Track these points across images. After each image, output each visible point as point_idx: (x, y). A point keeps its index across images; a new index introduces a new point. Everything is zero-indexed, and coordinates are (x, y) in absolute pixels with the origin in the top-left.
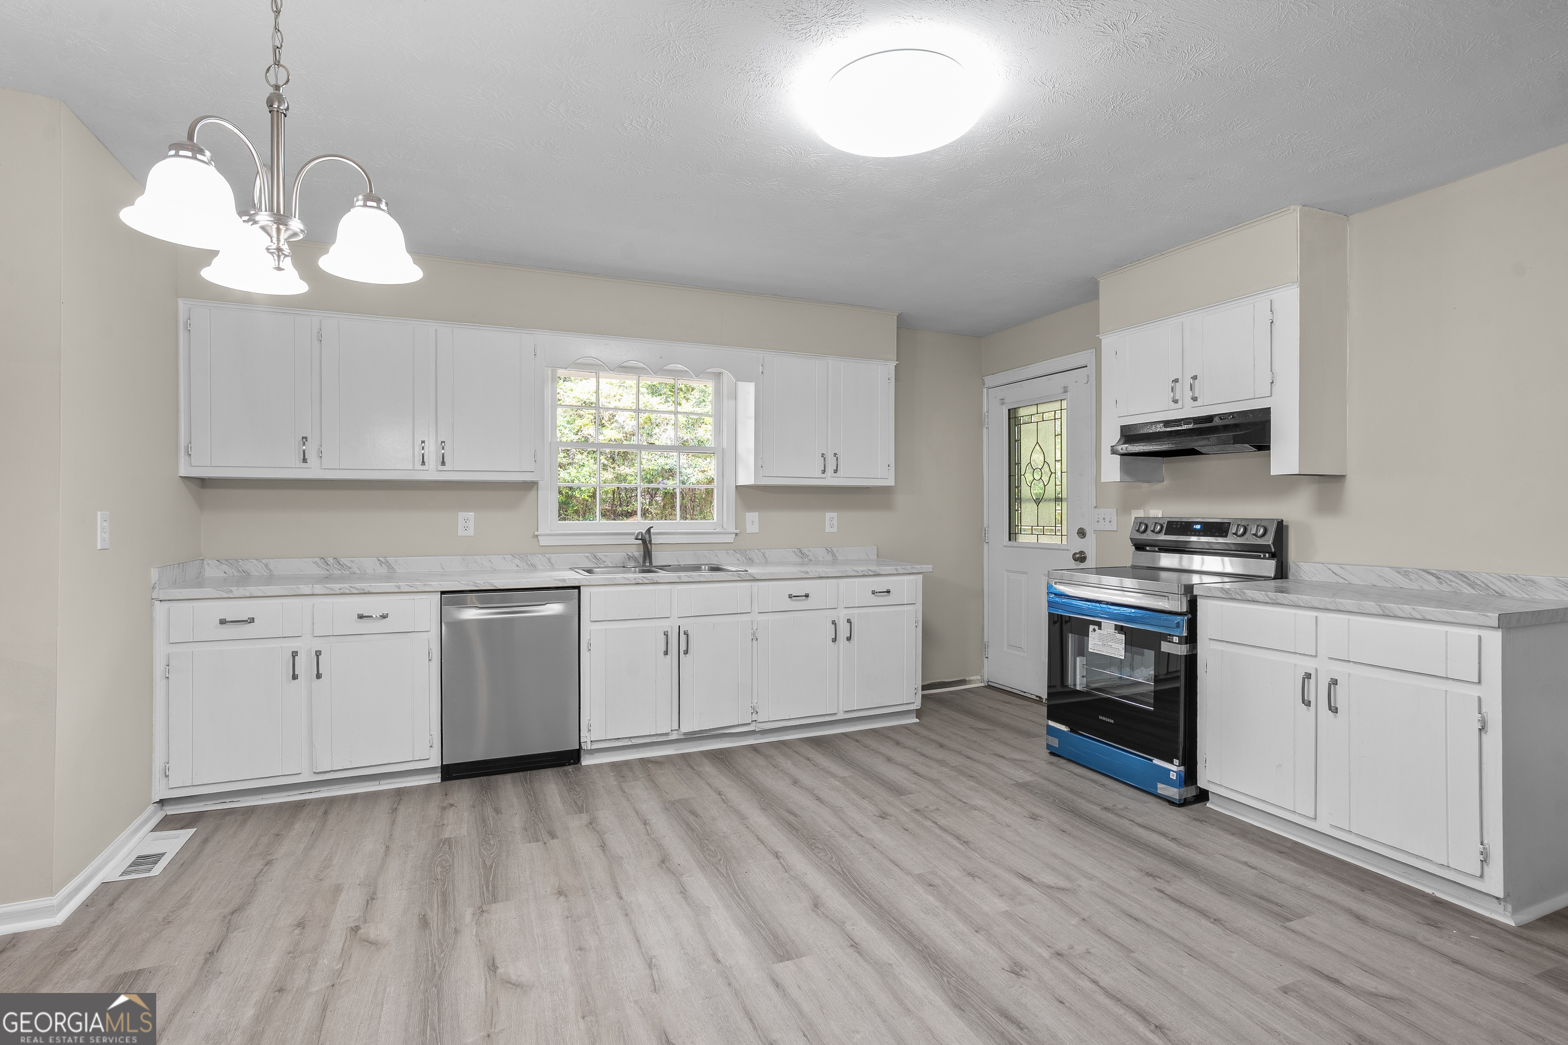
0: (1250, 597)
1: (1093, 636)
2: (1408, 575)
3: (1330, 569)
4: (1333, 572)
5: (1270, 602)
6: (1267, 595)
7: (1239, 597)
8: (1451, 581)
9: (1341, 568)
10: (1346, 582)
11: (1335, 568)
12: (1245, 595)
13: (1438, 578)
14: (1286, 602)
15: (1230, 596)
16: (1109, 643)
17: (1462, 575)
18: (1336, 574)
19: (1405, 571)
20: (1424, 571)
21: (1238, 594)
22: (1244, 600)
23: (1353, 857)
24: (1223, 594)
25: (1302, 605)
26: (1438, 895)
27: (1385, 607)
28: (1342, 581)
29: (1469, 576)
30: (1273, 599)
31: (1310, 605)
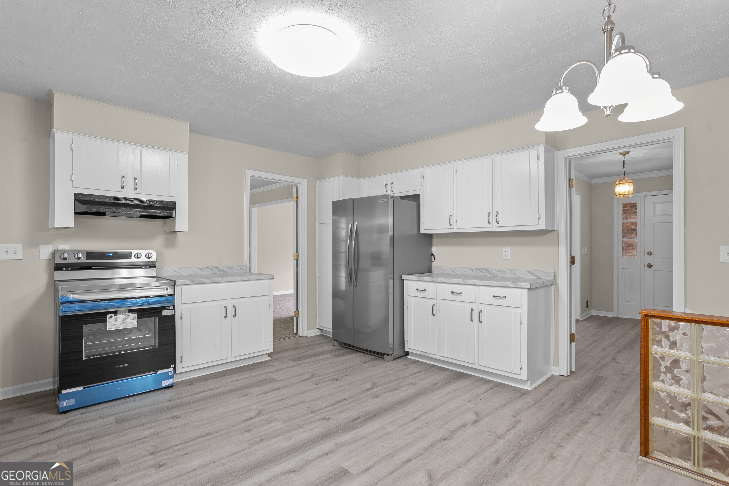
0: (203, 282)
1: (110, 321)
2: (202, 269)
3: (174, 270)
4: (175, 271)
5: (212, 282)
6: (210, 280)
7: (199, 283)
8: (214, 270)
9: (179, 269)
10: (180, 275)
11: (176, 270)
12: (201, 281)
13: (210, 269)
14: (218, 281)
15: (194, 283)
16: (124, 321)
17: (217, 267)
18: (176, 272)
19: (201, 268)
20: (206, 267)
21: (198, 281)
22: (201, 283)
23: (232, 366)
24: (191, 282)
25: (224, 281)
26: (256, 362)
27: (249, 277)
28: (179, 274)
29: (218, 268)
30: (213, 281)
31: (227, 281)
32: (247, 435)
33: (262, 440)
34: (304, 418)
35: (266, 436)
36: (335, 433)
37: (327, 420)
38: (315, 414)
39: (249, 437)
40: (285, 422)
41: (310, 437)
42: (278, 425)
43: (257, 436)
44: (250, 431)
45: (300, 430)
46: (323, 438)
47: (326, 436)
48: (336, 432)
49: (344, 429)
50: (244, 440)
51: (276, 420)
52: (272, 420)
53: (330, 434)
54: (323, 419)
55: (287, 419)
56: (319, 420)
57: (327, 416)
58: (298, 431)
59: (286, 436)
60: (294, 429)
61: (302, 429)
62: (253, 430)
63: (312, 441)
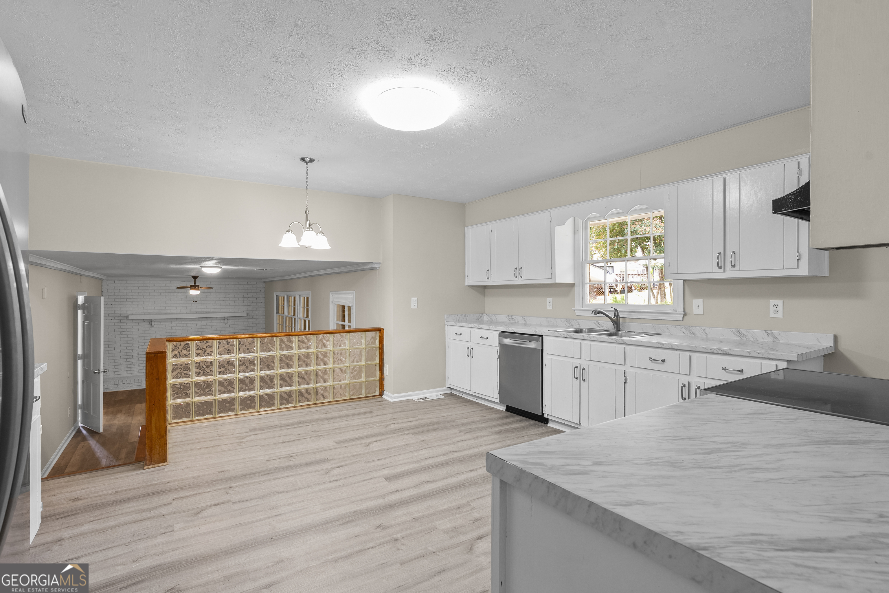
32: (476, 515)
33: (458, 508)
34: (409, 531)
35: (455, 512)
36: (381, 508)
37: (381, 526)
38: (393, 536)
39: (473, 512)
40: (434, 528)
41: (408, 506)
42: (444, 524)
43: (465, 513)
44: (475, 520)
45: (416, 516)
46: (395, 505)
47: (391, 506)
48: (378, 510)
49: (368, 512)
50: (478, 510)
51: (446, 532)
52: (451, 532)
53: (386, 508)
54: (386, 527)
55: (432, 533)
56: (391, 526)
57: (379, 532)
58: (420, 515)
59: (433, 510)
60: (423, 517)
61: (415, 516)
62: (471, 521)
63: (407, 503)
